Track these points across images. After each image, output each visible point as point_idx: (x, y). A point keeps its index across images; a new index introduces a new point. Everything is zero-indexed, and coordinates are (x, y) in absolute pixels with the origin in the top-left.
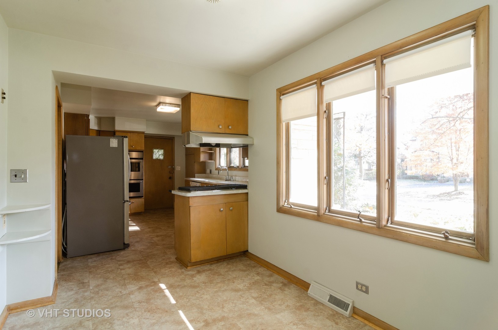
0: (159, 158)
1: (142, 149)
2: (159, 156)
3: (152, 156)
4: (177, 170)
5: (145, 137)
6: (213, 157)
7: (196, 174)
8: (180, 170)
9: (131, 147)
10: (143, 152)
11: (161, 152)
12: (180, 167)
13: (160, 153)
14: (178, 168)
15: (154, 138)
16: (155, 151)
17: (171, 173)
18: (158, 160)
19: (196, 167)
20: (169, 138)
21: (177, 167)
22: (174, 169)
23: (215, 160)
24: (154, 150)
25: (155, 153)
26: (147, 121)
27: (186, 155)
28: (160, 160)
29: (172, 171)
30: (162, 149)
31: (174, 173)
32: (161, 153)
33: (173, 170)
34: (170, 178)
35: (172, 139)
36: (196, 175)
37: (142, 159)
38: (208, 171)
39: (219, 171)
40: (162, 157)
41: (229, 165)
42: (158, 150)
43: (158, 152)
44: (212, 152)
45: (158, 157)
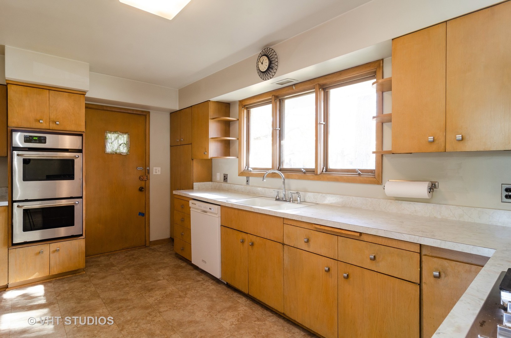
0: (118, 151)
1: (80, 130)
2: (119, 147)
3: (104, 147)
4: (154, 173)
5: (86, 107)
6: (233, 149)
7: (194, 184)
8: (160, 173)
9: (51, 124)
10: (81, 135)
11: (124, 139)
12: (160, 169)
13: (121, 141)
14: (156, 170)
15: (108, 110)
16: (111, 137)
17: (142, 180)
18: (117, 155)
19: (196, 169)
20: (139, 113)
21: (154, 168)
22: (149, 173)
23: (238, 156)
24: (109, 135)
25: (109, 141)
26: (91, 69)
27: (171, 146)
28: (120, 154)
29: (145, 175)
30: (125, 133)
31: (148, 179)
32: (123, 142)
33: (147, 174)
34: (141, 189)
35: (145, 116)
36: (196, 185)
37: (80, 151)
38: (219, 177)
39: (248, 177)
40: (125, 148)
41: (278, 166)
42: (116, 135)
43: (117, 138)
44: (229, 140)
45: (118, 149)
